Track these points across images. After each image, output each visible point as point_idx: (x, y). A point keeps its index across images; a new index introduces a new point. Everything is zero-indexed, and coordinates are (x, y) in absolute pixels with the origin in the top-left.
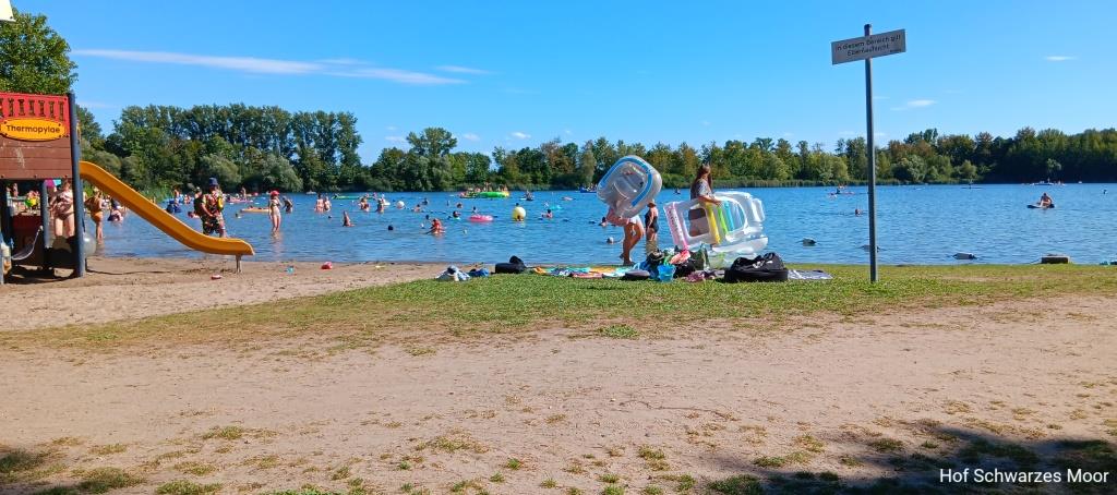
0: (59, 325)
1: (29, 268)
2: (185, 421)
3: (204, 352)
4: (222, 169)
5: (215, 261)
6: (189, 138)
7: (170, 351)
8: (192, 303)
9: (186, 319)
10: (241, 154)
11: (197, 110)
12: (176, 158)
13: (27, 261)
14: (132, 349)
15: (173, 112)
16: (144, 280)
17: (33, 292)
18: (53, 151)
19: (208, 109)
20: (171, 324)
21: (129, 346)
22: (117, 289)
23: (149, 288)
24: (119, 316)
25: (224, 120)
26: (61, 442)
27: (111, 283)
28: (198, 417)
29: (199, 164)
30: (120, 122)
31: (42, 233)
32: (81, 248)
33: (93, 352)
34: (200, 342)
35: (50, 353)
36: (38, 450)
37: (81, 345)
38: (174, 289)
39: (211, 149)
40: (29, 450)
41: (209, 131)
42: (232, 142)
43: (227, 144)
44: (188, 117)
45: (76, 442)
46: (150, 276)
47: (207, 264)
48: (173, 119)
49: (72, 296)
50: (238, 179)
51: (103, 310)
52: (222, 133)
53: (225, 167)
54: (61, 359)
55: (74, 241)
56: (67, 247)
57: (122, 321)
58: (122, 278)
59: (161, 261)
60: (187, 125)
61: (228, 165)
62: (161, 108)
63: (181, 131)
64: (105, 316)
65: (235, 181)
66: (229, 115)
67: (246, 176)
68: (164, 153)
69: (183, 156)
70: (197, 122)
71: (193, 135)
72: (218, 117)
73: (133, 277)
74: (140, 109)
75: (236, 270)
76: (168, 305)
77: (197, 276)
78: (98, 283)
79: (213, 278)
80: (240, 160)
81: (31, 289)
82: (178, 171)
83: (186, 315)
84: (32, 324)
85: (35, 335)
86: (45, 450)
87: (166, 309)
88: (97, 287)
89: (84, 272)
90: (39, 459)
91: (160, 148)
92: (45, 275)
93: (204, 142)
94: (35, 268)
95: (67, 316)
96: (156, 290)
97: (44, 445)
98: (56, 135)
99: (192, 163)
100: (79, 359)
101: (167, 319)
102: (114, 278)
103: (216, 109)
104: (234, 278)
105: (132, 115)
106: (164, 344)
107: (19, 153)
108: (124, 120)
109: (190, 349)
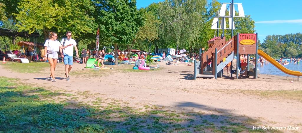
0: (253, 90)
1: (243, 75)
2: (291, 119)
3: (293, 102)
4: (292, 52)
5: (291, 77)
6: (283, 43)
7: (283, 100)
8: (286, 88)
9: (286, 92)
10: (298, 47)
11: (286, 35)
12: (280, 49)
13: (243, 74)
14: (273, 98)
15: (280, 36)
16: (272, 81)
17: (245, 81)
18: (251, 47)
19: (289, 35)
20: (282, 93)
21: (272, 97)
22: (265, 82)
23: (274, 83)
24: (267, 89)
25: (294, 37)
26: (260, 118)
27: (264, 81)
28: (295, 119)
29: (286, 50)
30: (265, 40)
31: (247, 67)
32: (256, 71)
33: (263, 97)
34: (291, 99)
35: (253, 96)
36: (255, 119)
37: (259, 95)
38: (280, 84)
39: (289, 46)
40: (253, 118)
41: (289, 41)
42: (296, 44)
43: (294, 44)
44: (283, 37)
45: (263, 119)
46: (274, 80)
47: (289, 78)
48: (279, 38)
49: (255, 83)
50: (297, 54)
51: (263, 87)
52: (293, 41)
53: (293, 51)
54: (256, 98)
55: (255, 70)
56: (253, 71)
57: (268, 91)
58: (266, 80)
59: (276, 76)
60: (283, 40)
61: (294, 50)
62: (276, 35)
63: (281, 41)
64: (264, 89)
65: (296, 55)
66: (295, 36)
67: (300, 53)
68: (276, 47)
69: (281, 48)
70: (286, 39)
71: (285, 42)
72: (292, 37)
73: (269, 80)
74: (271, 36)
75: (297, 80)
76: (280, 88)
77: (286, 81)
78: (260, 80)
79: (291, 82)
80: (298, 49)
81: (245, 80)
82: (280, 52)
83: (286, 91)
84: (246, 88)
85: (248, 91)
86: (257, 119)
87: (279, 89)
88: (260, 81)
89: (257, 77)
90: (256, 121)
91: (275, 46)
92: (247, 77)
93: (288, 44)
94: (245, 76)
95: (254, 88)
96: (276, 84)
97: (256, 118)
98: (252, 43)
99: (284, 50)
100: (260, 99)
101: (280, 91)
102: (264, 79)
103: (292, 35)
104: (297, 82)
105: (268, 38)
106: (282, 98)
107: (244, 48)
108: (267, 39)
109: (289, 101)
